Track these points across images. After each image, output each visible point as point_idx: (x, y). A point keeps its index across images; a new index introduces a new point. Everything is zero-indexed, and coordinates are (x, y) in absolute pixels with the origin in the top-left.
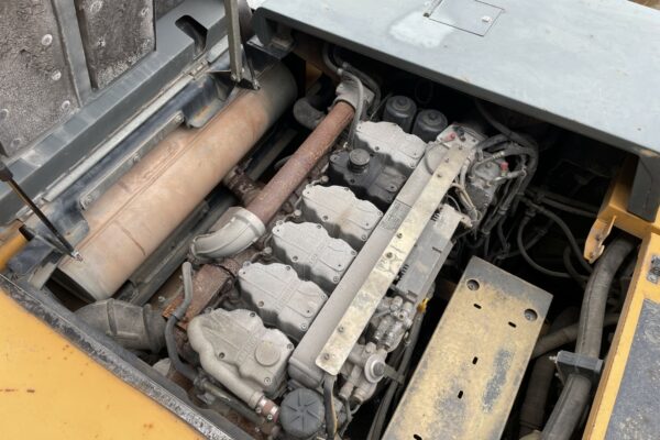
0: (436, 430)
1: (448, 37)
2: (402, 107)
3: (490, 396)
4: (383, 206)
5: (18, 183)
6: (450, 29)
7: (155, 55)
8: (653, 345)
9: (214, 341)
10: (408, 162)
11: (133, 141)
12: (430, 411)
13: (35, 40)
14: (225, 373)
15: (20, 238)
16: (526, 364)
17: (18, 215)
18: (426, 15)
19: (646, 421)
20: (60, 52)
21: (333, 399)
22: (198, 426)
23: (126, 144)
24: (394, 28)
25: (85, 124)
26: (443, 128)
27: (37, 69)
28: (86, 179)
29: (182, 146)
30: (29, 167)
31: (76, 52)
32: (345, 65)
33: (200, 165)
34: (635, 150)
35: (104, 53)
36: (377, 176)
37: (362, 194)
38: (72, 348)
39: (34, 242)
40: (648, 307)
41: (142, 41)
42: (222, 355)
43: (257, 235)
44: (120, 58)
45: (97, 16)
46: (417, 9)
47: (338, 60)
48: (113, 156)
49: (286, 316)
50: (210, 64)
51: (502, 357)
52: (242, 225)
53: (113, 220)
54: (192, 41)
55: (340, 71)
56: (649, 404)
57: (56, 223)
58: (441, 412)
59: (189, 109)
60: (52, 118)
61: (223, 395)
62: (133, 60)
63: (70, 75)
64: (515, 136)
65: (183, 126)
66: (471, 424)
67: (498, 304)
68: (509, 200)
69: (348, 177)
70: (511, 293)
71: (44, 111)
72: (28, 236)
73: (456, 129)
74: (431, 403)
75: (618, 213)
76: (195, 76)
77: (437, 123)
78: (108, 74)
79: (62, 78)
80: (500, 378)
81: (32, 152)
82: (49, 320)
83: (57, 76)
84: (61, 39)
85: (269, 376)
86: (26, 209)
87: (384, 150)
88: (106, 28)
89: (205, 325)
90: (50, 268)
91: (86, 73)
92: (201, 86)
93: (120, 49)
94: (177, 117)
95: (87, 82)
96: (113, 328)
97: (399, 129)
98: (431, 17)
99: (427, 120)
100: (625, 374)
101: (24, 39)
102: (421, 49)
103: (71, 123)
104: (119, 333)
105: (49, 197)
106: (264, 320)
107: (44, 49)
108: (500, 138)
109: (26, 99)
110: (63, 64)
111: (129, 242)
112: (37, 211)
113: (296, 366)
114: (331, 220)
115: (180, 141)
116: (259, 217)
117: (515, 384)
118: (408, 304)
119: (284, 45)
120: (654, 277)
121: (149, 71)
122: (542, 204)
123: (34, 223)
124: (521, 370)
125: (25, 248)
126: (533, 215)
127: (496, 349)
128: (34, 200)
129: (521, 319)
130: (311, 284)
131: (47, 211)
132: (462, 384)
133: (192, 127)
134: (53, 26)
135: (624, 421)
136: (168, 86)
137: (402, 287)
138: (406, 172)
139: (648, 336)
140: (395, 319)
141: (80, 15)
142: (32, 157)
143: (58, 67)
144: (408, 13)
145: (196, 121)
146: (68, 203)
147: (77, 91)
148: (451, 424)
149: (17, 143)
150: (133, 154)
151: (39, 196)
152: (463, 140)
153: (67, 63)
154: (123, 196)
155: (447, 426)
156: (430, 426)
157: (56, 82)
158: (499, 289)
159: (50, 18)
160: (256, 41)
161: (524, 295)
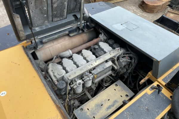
0: (93, 110)
1: (124, 29)
2: (111, 42)
3: (109, 108)
4: (97, 57)
5: (33, 32)
6: (125, 28)
7: (66, 19)
8: (143, 102)
9: (52, 68)
10: (107, 51)
11: (57, 34)
12: (93, 105)
13: (43, 8)
14: (51, 74)
15: (30, 43)
16: (121, 105)
17: (31, 39)
18: (121, 24)
19: (132, 115)
20: (47, 12)
21: (68, 85)
22: (42, 80)
23: (55, 34)
24: (113, 25)
25: (48, 26)
26: (118, 47)
27: (42, 13)
28: (46, 37)
29: (67, 39)
30: (36, 30)
31: (50, 13)
32: (102, 31)
33: (69, 44)
34: (152, 58)
35: (56, 15)
36: (99, 51)
37: (94, 54)
38: (29, 61)
39: (32, 44)
40: (146, 94)
41: (64, 15)
42: (52, 70)
43: (70, 55)
44: (58, 17)
45: (55, 8)
46: (120, 23)
47: (102, 30)
48: (52, 35)
49: (67, 69)
50: (77, 25)
51: (115, 102)
52: (68, 52)
53: (48, 48)
54: (74, 19)
55: (101, 31)
56: (135, 112)
57: (37, 43)
58: (96, 106)
59: (70, 32)
60: (43, 23)
61: (50, 79)
62: (61, 18)
63: (48, 16)
64: (132, 53)
65: (68, 35)
66: (101, 111)
67: (120, 91)
68: (131, 69)
69: (93, 50)
70: (124, 90)
71: (42, 21)
72: (32, 43)
73: (120, 48)
74: (95, 104)
75: (150, 75)
76: (74, 26)
77: (117, 46)
78: (55, 19)
79: (46, 16)
80: (113, 105)
81: (38, 28)
82: (30, 59)
83: (45, 16)
84: (48, 9)
85: (58, 77)
86: (33, 38)
87: (103, 48)
88: (57, 10)
89: (52, 65)
90: (33, 51)
91: (51, 17)
92: (74, 28)
93: (59, 15)
94: (67, 32)
95: (51, 19)
96: (39, 65)
97: (108, 45)
98: (123, 25)
99: (115, 45)
100: (132, 104)
101: (41, 7)
102: (117, 30)
103: (46, 26)
104: (40, 66)
105: (38, 38)
106: (63, 68)
107: (44, 10)
108: (129, 52)
109: (39, 18)
110: (47, 14)
111: (50, 52)
112: (35, 40)
113: (65, 78)
114: (85, 56)
115: (67, 38)
116: (72, 52)
117: (116, 108)
118: (93, 76)
119: (93, 25)
120: (151, 89)
121: (64, 22)
122: (142, 75)
123: (33, 41)
124: (118, 106)
125: (31, 45)
126: (140, 78)
127: (115, 99)
128: (35, 37)
129: (124, 96)
130: (75, 65)
131: (37, 40)
132: (103, 103)
133: (70, 36)
134: (46, 6)
135: (127, 112)
136: (67, 26)
137: (93, 72)
138: (105, 53)
139: (143, 100)
140: (88, 77)
141: (52, 6)
142: (37, 29)
143: (46, 14)
144: (118, 23)
145: (71, 35)
146: (41, 40)
147: (49, 20)
148: (97, 110)
149: (35, 25)
150: (56, 36)
151: (36, 37)
152: (121, 51)
153: (48, 14)
154: (52, 44)
155: (96, 109)
156: (92, 108)
157: (45, 17)
158: (122, 88)
159: (46, 5)
160: (88, 23)
161: (127, 91)
